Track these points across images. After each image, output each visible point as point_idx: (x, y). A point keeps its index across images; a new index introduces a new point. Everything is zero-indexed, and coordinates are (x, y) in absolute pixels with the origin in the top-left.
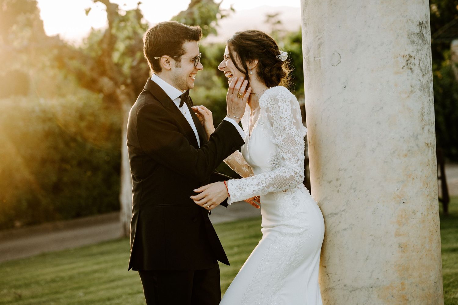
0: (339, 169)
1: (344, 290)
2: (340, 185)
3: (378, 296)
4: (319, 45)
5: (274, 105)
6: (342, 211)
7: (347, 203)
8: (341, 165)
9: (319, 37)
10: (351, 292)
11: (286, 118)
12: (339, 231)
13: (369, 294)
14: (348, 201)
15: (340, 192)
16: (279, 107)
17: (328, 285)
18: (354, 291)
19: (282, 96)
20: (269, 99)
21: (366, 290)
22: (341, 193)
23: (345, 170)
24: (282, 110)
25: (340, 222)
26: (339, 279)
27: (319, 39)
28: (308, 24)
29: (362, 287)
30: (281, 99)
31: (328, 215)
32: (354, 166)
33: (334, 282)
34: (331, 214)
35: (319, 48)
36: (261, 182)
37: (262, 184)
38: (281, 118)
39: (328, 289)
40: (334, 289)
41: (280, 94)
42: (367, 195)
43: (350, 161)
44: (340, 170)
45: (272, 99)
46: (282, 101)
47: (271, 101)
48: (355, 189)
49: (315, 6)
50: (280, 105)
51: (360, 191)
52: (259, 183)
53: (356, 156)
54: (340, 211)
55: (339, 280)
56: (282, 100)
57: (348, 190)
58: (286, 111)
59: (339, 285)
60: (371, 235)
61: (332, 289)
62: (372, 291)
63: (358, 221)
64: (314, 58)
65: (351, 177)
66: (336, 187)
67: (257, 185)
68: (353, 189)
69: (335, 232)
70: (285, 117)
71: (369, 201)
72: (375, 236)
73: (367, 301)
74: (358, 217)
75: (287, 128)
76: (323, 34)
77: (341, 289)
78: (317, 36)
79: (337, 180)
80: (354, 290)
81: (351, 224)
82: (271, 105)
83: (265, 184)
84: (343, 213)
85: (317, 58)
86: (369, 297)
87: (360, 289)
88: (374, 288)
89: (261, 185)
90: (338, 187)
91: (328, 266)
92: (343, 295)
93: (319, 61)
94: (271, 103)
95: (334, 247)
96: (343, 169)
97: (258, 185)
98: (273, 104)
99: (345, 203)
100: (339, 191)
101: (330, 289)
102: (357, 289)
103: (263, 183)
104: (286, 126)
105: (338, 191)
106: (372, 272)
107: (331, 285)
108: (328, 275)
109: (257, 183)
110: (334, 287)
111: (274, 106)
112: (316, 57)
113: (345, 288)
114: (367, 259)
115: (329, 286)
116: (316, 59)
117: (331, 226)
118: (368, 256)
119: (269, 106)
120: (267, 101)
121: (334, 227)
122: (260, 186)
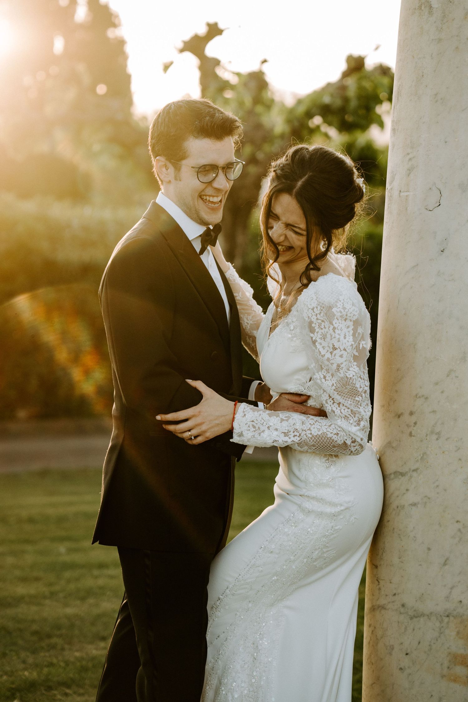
0: (417, 395)
1: (401, 613)
2: (415, 423)
3: (458, 633)
4: (410, 171)
5: (323, 321)
6: (414, 471)
7: (422, 458)
8: (421, 388)
9: (411, 156)
10: (411, 618)
11: (345, 350)
12: (404, 506)
13: (442, 627)
14: (425, 454)
15: (414, 436)
16: (334, 329)
17: (377, 600)
18: (416, 617)
19: (342, 311)
20: (317, 308)
21: (437, 619)
22: (414, 438)
23: (427, 398)
24: (339, 334)
25: (407, 490)
26: (395, 592)
27: (410, 159)
28: (398, 131)
29: (431, 613)
30: (339, 314)
31: (391, 474)
32: (442, 392)
33: (387, 595)
34: (395, 473)
35: (409, 175)
36: (294, 432)
37: (294, 436)
38: (335, 349)
39: (376, 607)
40: (385, 609)
41: (340, 305)
42: (459, 449)
43: (437, 384)
44: (418, 397)
45: (322, 310)
46: (340, 319)
47: (321, 313)
48: (439, 434)
49: (411, 100)
50: (336, 326)
51: (446, 440)
52: (290, 431)
53: (448, 376)
54: (410, 469)
55: (395, 595)
56: (341, 316)
57: (427, 434)
58: (345, 338)
59: (393, 602)
60: (457, 522)
61: (382, 608)
62: (448, 623)
63: (438, 493)
64: (398, 192)
65: (434, 412)
66: (408, 426)
67: (284, 433)
68: (436, 434)
69: (398, 507)
70: (342, 348)
71: (460, 459)
72: (463, 524)
73: (437, 640)
74: (437, 486)
75: (343, 368)
76: (418, 151)
77: (396, 610)
78: (408, 154)
79: (411, 413)
80: (417, 615)
81: (426, 496)
82: (317, 319)
83: (299, 439)
84: (415, 474)
85: (404, 192)
86: (441, 633)
87: (428, 615)
88: (452, 618)
89: (291, 436)
90: (410, 426)
91: (380, 565)
92: (398, 622)
93: (406, 199)
94: (318, 315)
95: (393, 533)
96: (423, 396)
97: (286, 434)
98: (322, 319)
99: (420, 458)
100: (413, 434)
101: (379, 607)
102: (423, 615)
103: (296, 436)
104: (342, 363)
105: (411, 434)
106: (452, 588)
107: (382, 601)
108: (379, 582)
109: (286, 431)
110: (385, 604)
111: (323, 323)
112: (401, 191)
113: (402, 610)
114: (445, 564)
115: (378, 603)
116: (402, 194)
117: (392, 494)
118: (447, 559)
119: (314, 319)
120: (313, 309)
121: (398, 496)
122: (290, 438)
